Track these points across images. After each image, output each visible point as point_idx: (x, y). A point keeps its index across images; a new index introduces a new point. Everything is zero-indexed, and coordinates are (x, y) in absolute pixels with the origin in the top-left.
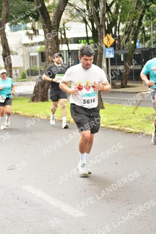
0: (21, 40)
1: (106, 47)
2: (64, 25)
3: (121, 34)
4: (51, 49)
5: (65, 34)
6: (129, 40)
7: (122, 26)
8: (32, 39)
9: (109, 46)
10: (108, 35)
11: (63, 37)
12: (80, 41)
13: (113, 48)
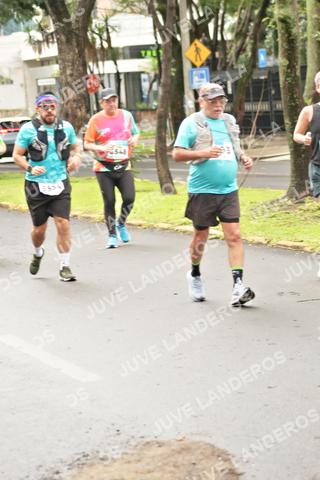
0: (19, 53)
1: (194, 66)
2: (106, 21)
3: (228, 36)
4: (71, 75)
5: (109, 40)
6: (244, 50)
7: (231, 21)
8: (40, 52)
9: (198, 64)
10: (196, 41)
11: (106, 45)
12: (143, 52)
13: (207, 69)
